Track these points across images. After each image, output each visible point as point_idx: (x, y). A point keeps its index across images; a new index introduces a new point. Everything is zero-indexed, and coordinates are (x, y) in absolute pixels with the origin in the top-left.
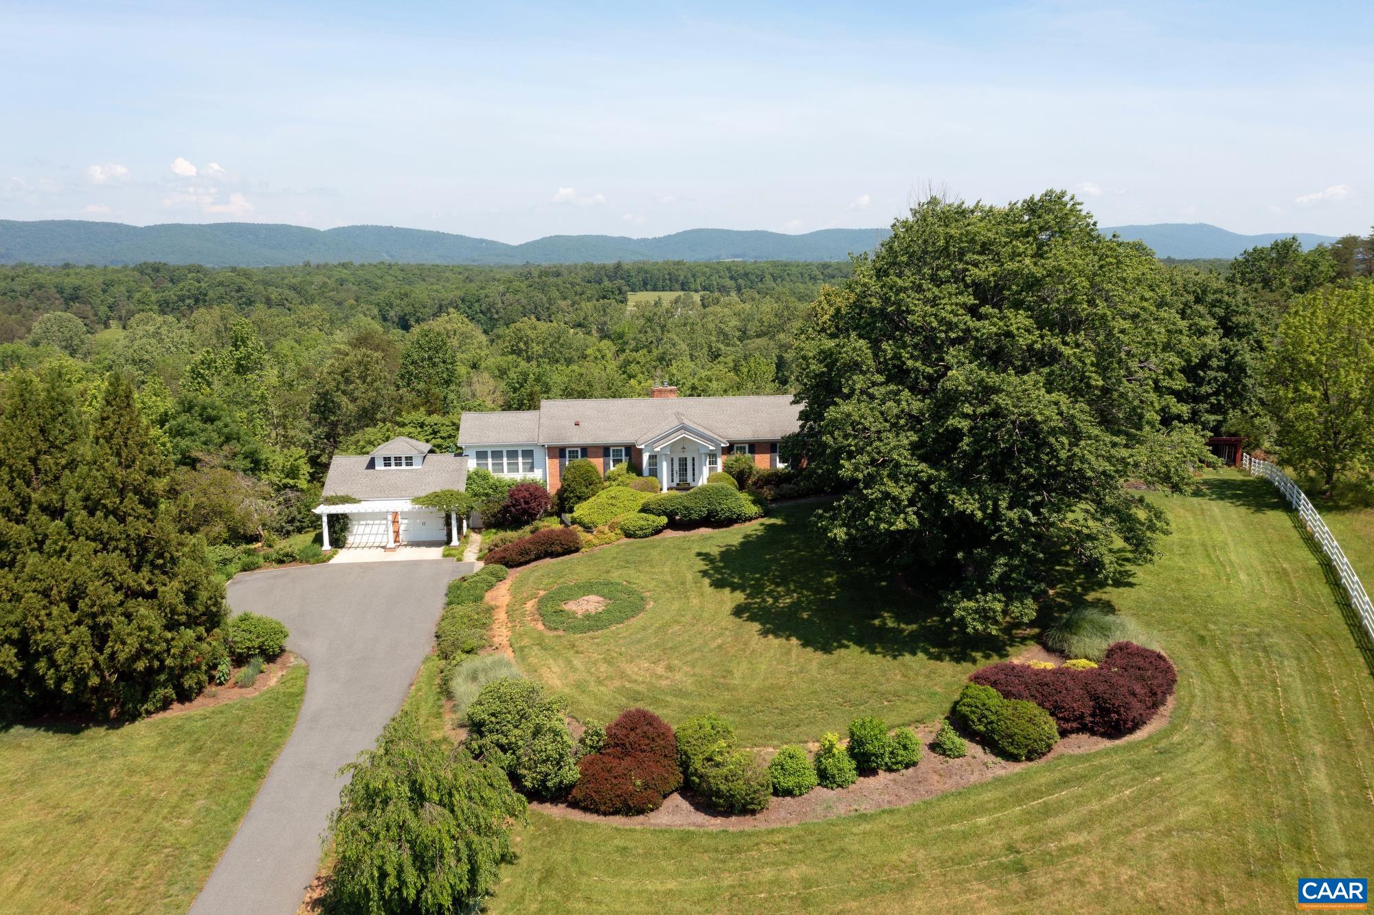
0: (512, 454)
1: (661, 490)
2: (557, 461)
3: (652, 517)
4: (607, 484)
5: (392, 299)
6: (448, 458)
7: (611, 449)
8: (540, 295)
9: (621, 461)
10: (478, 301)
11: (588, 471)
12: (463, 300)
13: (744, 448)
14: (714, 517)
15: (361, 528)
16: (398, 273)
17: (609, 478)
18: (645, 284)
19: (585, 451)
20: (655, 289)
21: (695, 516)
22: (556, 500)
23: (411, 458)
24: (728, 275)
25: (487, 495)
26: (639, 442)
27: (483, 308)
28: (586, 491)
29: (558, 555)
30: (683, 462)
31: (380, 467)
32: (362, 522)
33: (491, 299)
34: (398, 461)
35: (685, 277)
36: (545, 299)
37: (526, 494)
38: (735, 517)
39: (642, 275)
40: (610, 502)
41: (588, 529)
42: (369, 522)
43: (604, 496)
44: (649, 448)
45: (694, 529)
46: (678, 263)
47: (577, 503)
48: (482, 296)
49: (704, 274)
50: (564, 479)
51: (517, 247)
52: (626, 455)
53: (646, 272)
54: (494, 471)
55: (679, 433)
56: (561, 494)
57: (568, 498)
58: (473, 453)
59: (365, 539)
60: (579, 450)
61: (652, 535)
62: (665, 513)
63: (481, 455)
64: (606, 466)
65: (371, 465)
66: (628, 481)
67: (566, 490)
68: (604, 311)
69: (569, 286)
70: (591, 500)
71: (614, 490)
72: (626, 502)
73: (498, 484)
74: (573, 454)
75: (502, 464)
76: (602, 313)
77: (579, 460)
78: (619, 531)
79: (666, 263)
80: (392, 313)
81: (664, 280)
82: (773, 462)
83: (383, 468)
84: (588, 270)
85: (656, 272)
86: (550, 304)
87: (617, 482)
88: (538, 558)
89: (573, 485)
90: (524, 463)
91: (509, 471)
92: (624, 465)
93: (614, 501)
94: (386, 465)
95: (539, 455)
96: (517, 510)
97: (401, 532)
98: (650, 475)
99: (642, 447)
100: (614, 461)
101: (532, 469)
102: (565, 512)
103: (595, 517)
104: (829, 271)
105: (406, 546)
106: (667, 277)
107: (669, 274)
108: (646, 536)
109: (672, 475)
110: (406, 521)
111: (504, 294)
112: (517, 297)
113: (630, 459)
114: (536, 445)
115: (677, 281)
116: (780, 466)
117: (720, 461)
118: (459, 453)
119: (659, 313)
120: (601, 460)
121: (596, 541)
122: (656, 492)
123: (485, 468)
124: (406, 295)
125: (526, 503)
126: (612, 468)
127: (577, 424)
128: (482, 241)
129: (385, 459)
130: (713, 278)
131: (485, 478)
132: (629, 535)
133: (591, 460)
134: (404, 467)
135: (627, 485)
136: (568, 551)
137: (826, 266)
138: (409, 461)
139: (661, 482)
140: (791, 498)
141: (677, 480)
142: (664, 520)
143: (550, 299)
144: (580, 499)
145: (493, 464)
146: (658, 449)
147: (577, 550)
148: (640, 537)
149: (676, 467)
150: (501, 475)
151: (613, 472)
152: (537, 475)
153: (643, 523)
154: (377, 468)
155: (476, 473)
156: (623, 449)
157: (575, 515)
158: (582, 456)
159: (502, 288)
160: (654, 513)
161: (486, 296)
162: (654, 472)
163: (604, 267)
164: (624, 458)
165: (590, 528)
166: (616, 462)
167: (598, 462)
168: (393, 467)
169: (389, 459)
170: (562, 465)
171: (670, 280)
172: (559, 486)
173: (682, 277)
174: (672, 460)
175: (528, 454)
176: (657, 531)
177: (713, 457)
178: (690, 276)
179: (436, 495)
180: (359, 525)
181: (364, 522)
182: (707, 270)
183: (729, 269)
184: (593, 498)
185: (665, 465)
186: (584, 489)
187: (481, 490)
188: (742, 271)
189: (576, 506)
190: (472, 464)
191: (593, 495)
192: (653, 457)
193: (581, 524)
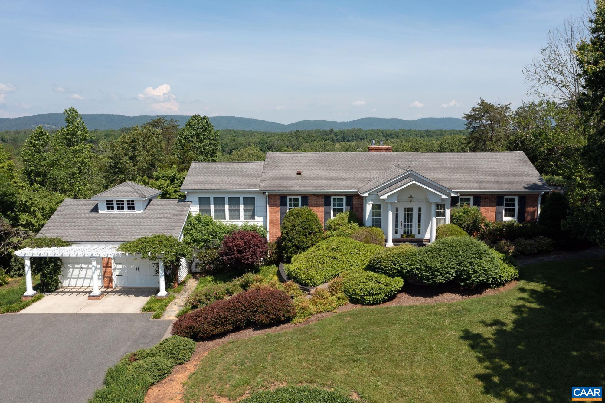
0: (234, 201)
1: (386, 241)
2: (278, 209)
3: (384, 278)
4: (327, 233)
5: (228, 142)
6: (172, 204)
7: (332, 198)
8: (296, 141)
9: (342, 210)
10: (266, 143)
11: (308, 220)
12: (259, 143)
13: (469, 199)
14: (464, 280)
15: (76, 272)
16: (233, 133)
17: (329, 228)
18: (344, 139)
19: (306, 199)
20: (348, 141)
21: (440, 280)
22: (275, 248)
23: (132, 202)
24: (382, 135)
25: (206, 241)
26: (362, 190)
27: (269, 146)
28: (305, 240)
29: (263, 326)
30: (408, 212)
31: (103, 211)
32: (77, 266)
33: (272, 142)
34: (120, 205)
35: (362, 136)
36: (297, 143)
37: (240, 242)
38: (490, 280)
39: (343, 134)
40: (331, 254)
41: (305, 286)
42: (83, 266)
43: (324, 247)
44: (373, 197)
45: (437, 294)
46: (359, 129)
47: (295, 253)
48: (268, 141)
49: (371, 134)
50: (283, 228)
51: (287, 125)
52: (347, 205)
53: (344, 133)
54: (216, 217)
55: (407, 180)
56: (279, 243)
57: (286, 248)
58: (196, 199)
59: (80, 283)
60: (300, 198)
61: (384, 301)
62: (400, 274)
63: (204, 202)
64: (327, 215)
65: (95, 209)
66: (350, 231)
67: (284, 239)
68: (325, 147)
69: (309, 137)
70: (309, 251)
71: (335, 240)
72: (349, 256)
73: (217, 230)
74: (294, 203)
75: (224, 211)
76: (324, 148)
77: (300, 208)
78: (341, 295)
79: (354, 129)
80: (227, 149)
81: (352, 137)
82: (498, 216)
83: (106, 211)
84: (318, 132)
85: (349, 133)
86: (300, 145)
87: (337, 232)
88: (237, 328)
89: (291, 234)
90: (245, 211)
91: (231, 217)
92: (345, 214)
93: (335, 254)
94: (108, 208)
95: (260, 202)
96: (230, 259)
97: (113, 277)
98: (373, 226)
99: (366, 195)
100: (335, 210)
101: (253, 217)
102: (283, 262)
103: (313, 273)
104: (430, 133)
105: (116, 292)
106: (354, 135)
107: (355, 134)
108: (376, 303)
109: (397, 226)
110: (120, 266)
111: (278, 141)
112: (284, 141)
113: (351, 209)
114: (257, 193)
115: (358, 137)
116: (506, 219)
117: (448, 212)
118: (183, 198)
119: (352, 146)
120: (322, 209)
121: (313, 308)
122: (381, 244)
123: (207, 214)
124: (234, 141)
125: (240, 252)
126: (332, 217)
127: (299, 174)
128: (272, 123)
129: (108, 202)
130: (375, 136)
131: (206, 224)
132: (354, 301)
133: (312, 208)
134: (126, 211)
135: (349, 235)
136: (276, 322)
137: (428, 131)
138: (131, 205)
139: (386, 234)
140: (531, 255)
141: (401, 231)
142: (400, 282)
143: (299, 143)
144: (299, 248)
145: (215, 211)
146: (384, 197)
147: (288, 320)
148: (370, 304)
149: (401, 218)
150: (223, 222)
151: (334, 221)
152: (258, 222)
153: (373, 286)
154: (100, 211)
155: (198, 219)
156: (344, 198)
157: (292, 267)
158: (303, 205)
159: (277, 138)
160: (386, 274)
161: (270, 141)
162: (377, 223)
163: (325, 131)
164: (344, 207)
165: (307, 285)
166: (336, 211)
167: (319, 211)
168: (116, 211)
169: (112, 202)
170: (282, 213)
171: (355, 137)
172: (279, 234)
173: (361, 136)
174: (397, 210)
175: (249, 201)
176: (391, 297)
177: (440, 207)
178: (364, 135)
179: (144, 241)
180: (74, 268)
181: (79, 266)
182: (372, 132)
183: (383, 132)
184: (313, 248)
185: (390, 214)
186: (303, 238)
187: (200, 236)
188: (389, 133)
189: (294, 257)
190: (195, 210)
191: (313, 245)
192: (377, 208)
193: (297, 280)
